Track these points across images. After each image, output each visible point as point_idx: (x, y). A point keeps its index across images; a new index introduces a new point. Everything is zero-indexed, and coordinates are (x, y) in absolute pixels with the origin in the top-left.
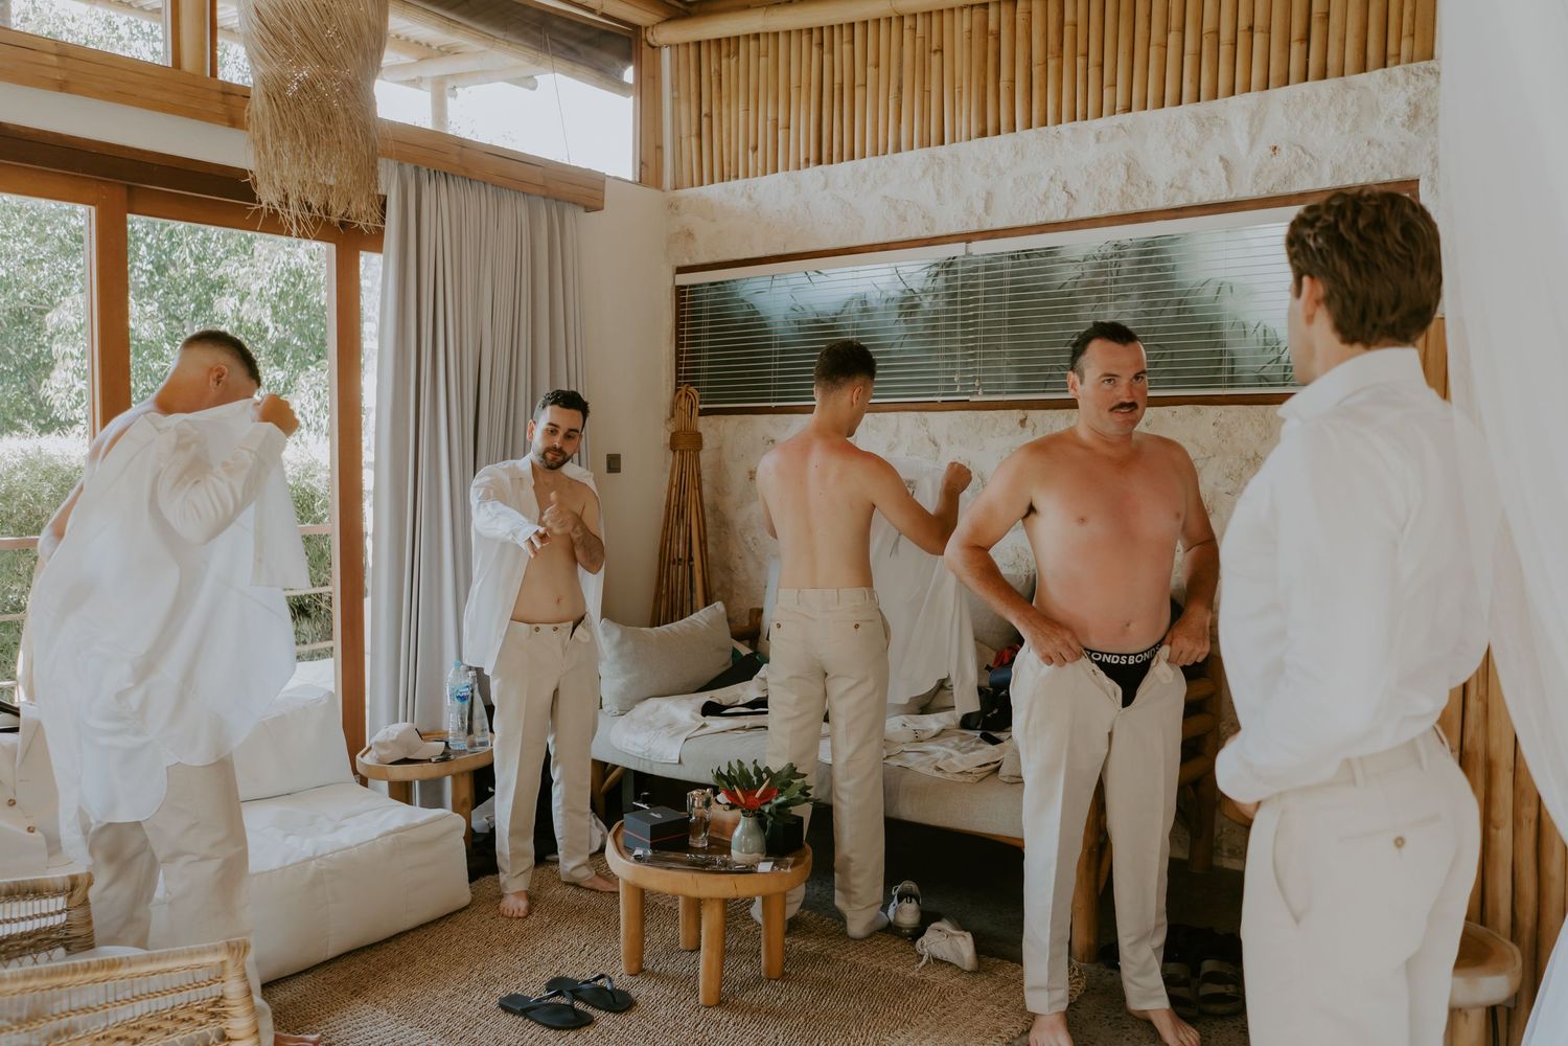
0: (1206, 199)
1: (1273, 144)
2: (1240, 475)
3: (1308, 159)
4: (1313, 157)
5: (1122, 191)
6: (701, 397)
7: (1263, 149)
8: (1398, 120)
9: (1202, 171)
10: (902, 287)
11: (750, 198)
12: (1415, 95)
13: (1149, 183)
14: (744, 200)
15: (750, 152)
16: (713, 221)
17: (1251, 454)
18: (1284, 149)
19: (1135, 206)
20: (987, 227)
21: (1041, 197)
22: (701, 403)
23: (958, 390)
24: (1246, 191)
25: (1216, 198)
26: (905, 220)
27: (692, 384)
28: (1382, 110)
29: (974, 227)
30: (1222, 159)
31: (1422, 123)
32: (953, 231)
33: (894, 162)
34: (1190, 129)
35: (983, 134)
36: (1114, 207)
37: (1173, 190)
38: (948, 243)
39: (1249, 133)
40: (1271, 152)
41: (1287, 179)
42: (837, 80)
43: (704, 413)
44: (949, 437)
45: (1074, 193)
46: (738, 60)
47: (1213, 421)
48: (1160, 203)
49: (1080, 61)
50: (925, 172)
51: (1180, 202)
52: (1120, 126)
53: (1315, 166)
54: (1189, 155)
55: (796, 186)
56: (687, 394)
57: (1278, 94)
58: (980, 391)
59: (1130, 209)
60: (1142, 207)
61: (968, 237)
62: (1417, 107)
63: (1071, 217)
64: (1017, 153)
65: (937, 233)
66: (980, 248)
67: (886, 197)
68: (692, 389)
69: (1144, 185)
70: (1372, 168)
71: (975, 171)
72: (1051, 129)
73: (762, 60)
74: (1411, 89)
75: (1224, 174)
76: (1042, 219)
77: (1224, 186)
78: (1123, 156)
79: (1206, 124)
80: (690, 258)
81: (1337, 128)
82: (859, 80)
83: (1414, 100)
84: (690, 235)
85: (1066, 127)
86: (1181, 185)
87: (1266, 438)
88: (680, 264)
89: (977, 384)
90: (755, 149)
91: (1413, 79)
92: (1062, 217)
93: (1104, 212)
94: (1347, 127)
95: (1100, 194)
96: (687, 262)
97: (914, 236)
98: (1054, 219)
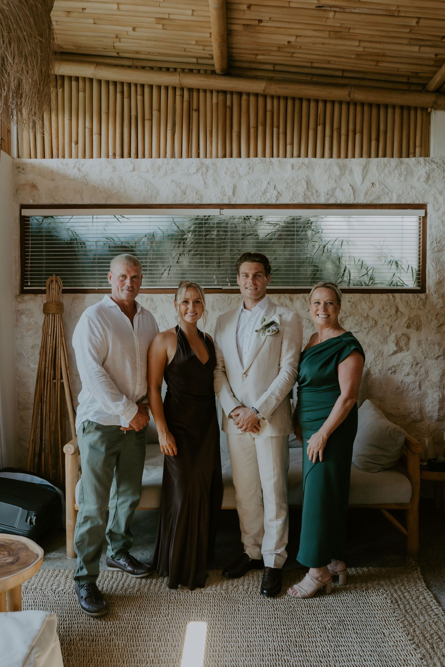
0: (344, 202)
1: (372, 182)
2: (362, 324)
3: (387, 190)
4: (389, 190)
5: (304, 193)
6: (63, 282)
7: (368, 184)
8: (422, 180)
9: (342, 190)
10: (175, 228)
11: (79, 170)
12: (429, 170)
13: (317, 191)
14: (76, 171)
15: (73, 144)
16: (53, 180)
17: (365, 315)
18: (377, 184)
19: (310, 201)
20: (233, 202)
21: (263, 191)
22: (64, 286)
23: (216, 283)
24: (361, 200)
25: (348, 202)
26: (185, 193)
27: (57, 275)
28: (415, 175)
29: (226, 202)
30: (350, 185)
31: (430, 182)
32: (214, 202)
33: (178, 163)
34: (336, 170)
35: (224, 156)
36: (300, 200)
37: (329, 196)
38: (208, 208)
39: (362, 175)
40: (371, 185)
41: (379, 198)
42: (133, 113)
43: (65, 292)
44: (213, 307)
45: (280, 191)
46: (63, 91)
47: (348, 300)
48: (322, 200)
49: (275, 130)
50: (197, 170)
51: (332, 201)
52: (303, 163)
53: (390, 193)
54: (336, 181)
55: (113, 167)
56: (56, 280)
57: (374, 160)
58: (229, 284)
59: (308, 202)
60: (313, 202)
61: (221, 206)
62: (429, 176)
63: (278, 203)
64: (250, 168)
65: (204, 202)
66: (228, 213)
67: (173, 180)
68: (58, 277)
69: (315, 192)
70: (412, 197)
71: (227, 174)
72: (268, 159)
73: (81, 94)
74: (427, 168)
75: (352, 192)
76: (263, 202)
77: (352, 197)
78: (305, 177)
79: (343, 169)
80: (34, 200)
81: (399, 179)
82: (147, 116)
83: (428, 172)
84: (34, 186)
85: (275, 160)
86: (331, 194)
87: (371, 308)
88: (25, 203)
89: (228, 280)
90: (77, 143)
91: (427, 164)
92: (274, 202)
93: (295, 202)
94: (402, 179)
95: (293, 193)
96: (31, 202)
97: (191, 202)
98: (269, 202)
